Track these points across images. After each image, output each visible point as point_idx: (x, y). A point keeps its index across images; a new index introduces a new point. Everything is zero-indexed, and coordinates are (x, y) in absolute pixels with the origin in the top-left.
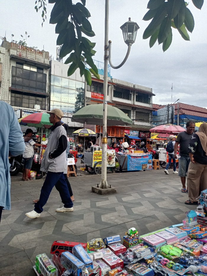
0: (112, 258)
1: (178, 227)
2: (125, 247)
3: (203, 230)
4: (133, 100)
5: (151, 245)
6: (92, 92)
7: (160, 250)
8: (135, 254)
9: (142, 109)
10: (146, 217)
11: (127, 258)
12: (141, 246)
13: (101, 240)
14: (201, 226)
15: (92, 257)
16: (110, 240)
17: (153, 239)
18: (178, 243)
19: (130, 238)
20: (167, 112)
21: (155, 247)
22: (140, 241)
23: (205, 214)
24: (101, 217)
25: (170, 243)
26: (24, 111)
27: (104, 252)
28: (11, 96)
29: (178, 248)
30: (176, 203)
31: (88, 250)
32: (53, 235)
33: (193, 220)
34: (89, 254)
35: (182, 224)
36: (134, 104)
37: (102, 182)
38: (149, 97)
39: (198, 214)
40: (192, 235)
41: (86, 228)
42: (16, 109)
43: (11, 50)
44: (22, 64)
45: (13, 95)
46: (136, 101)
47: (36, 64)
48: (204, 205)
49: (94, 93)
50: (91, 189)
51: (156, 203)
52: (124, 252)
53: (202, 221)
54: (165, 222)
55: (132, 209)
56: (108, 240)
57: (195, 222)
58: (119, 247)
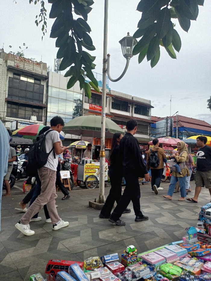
0: (110, 278)
1: (178, 244)
2: (123, 266)
3: (203, 247)
4: (132, 112)
5: (151, 263)
6: (90, 104)
7: (160, 268)
8: (133, 273)
9: (140, 121)
10: (145, 234)
11: (125, 278)
12: (140, 265)
13: (98, 259)
14: (201, 243)
15: (89, 276)
16: (108, 258)
17: (152, 258)
18: (178, 261)
19: (129, 256)
20: (166, 124)
21: (154, 265)
22: (139, 259)
23: (205, 230)
24: (98, 234)
25: (170, 261)
26: (20, 122)
27: (101, 271)
28: (8, 107)
29: (178, 266)
31: (85, 269)
32: (48, 253)
33: (193, 237)
34: (86, 274)
35: (182, 241)
36: (132, 117)
37: (99, 196)
38: (148, 110)
39: (198, 230)
40: (192, 253)
41: (83, 246)
42: (12, 120)
43: (8, 61)
44: (20, 75)
45: (10, 105)
46: (135, 113)
47: (33, 75)
48: (204, 221)
49: (91, 104)
50: (88, 204)
51: (156, 219)
52: (122, 271)
53: (203, 238)
54: (164, 239)
55: (131, 225)
56: (106, 259)
57: (196, 239)
58: (117, 266)
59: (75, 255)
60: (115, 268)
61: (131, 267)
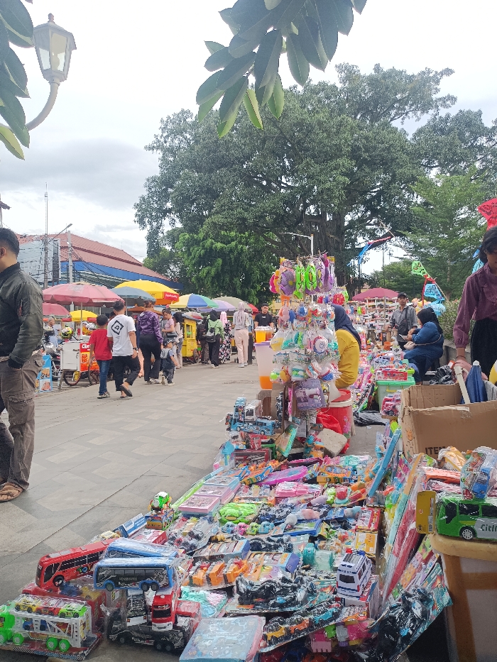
7: (221, 515)
8: (190, 534)
10: (138, 479)
12: (184, 523)
16: (130, 527)
17: (200, 503)
20: (43, 252)
21: (211, 513)
23: (245, 443)
25: (225, 502)
30: (167, 443)
33: (230, 459)
41: (27, 535)
51: (133, 451)
54: (181, 477)
56: (127, 529)
57: (233, 461)
58: (151, 535)
59: (29, 554)
60: (150, 538)
61: (174, 530)
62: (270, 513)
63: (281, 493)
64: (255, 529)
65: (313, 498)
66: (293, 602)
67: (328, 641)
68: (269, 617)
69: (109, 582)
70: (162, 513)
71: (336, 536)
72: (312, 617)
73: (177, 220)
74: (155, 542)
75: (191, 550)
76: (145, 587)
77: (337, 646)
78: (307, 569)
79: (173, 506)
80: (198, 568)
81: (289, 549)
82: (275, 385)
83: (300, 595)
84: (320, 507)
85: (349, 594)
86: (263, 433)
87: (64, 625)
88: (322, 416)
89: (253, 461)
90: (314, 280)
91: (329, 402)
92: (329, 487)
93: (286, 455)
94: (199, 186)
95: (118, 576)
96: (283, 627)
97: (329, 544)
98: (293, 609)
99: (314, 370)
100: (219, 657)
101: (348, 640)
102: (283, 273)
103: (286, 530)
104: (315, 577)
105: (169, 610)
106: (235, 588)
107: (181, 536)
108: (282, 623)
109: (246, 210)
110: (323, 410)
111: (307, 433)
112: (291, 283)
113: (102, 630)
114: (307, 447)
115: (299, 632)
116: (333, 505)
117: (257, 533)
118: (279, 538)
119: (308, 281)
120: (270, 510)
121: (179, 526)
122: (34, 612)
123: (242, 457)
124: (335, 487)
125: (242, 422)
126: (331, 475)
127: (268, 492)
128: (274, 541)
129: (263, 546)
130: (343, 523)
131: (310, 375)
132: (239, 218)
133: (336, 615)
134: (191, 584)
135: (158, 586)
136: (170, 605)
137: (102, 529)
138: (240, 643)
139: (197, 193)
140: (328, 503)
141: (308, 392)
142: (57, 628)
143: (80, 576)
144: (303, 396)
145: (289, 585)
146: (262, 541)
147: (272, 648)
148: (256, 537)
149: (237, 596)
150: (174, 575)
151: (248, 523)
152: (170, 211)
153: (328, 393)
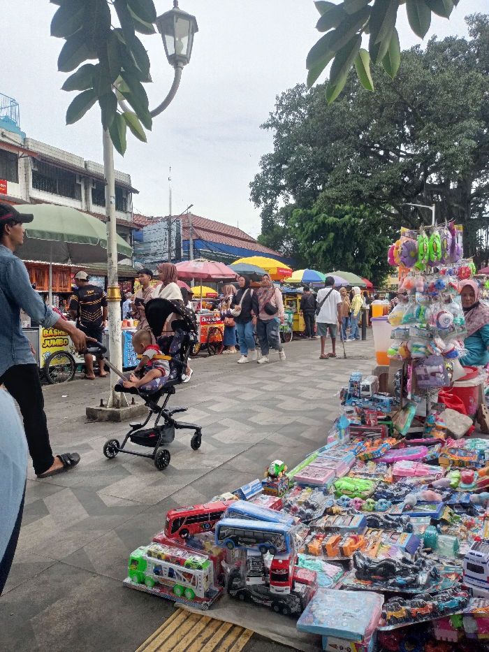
2: (278, 498)
7: (336, 488)
10: (254, 446)
12: (299, 492)
16: (248, 491)
17: (315, 474)
18: (351, 472)
20: (168, 233)
22: (291, 484)
23: (360, 418)
25: (341, 475)
30: (281, 413)
33: (345, 433)
36: (89, 211)
38: (124, 197)
39: (350, 421)
51: (249, 420)
54: (295, 447)
55: (213, 437)
56: (245, 493)
57: (348, 436)
58: (267, 501)
59: (158, 507)
60: (267, 503)
61: (290, 498)
62: (387, 491)
63: (400, 472)
64: (372, 505)
65: (434, 480)
66: (414, 584)
67: (454, 630)
68: (388, 595)
69: (229, 540)
70: (277, 481)
71: (461, 522)
72: (436, 603)
73: (291, 197)
74: (271, 507)
75: (307, 519)
76: (264, 550)
77: (464, 637)
78: (429, 552)
79: (289, 475)
80: (313, 537)
81: (409, 530)
82: (393, 361)
83: (423, 578)
84: (443, 489)
85: (478, 584)
86: (379, 409)
87: (190, 576)
88: (444, 395)
89: (369, 437)
90: (439, 250)
91: (453, 380)
92: (451, 469)
93: (404, 433)
94: (313, 160)
95: (238, 536)
96: (403, 608)
97: (453, 529)
98: (414, 591)
99: (436, 346)
100: (336, 627)
101: (476, 633)
102: (404, 244)
103: (404, 510)
104: (438, 561)
105: (287, 575)
106: (352, 562)
107: (295, 505)
108: (403, 604)
109: (361, 182)
110: (446, 389)
111: (427, 412)
112: (412, 254)
113: (223, 585)
114: (427, 427)
115: (422, 616)
116: (457, 489)
117: (374, 510)
118: (398, 517)
119: (432, 252)
120: (387, 488)
121: (294, 495)
122: (164, 560)
123: (357, 432)
124: (460, 470)
125: (357, 397)
126: (456, 457)
127: (385, 470)
128: (392, 520)
129: (381, 524)
130: (468, 508)
131: (431, 352)
132: (353, 191)
133: (463, 605)
134: (307, 552)
135: (276, 550)
136: (288, 570)
137: (221, 490)
138: (357, 617)
139: (310, 168)
140: (451, 486)
141: (430, 369)
142: (183, 577)
143: (204, 532)
144: (424, 373)
145: (410, 566)
146: (379, 518)
147: (391, 628)
148: (373, 513)
149: (354, 570)
150: (292, 542)
151: (364, 498)
152: (283, 187)
153: (452, 371)
